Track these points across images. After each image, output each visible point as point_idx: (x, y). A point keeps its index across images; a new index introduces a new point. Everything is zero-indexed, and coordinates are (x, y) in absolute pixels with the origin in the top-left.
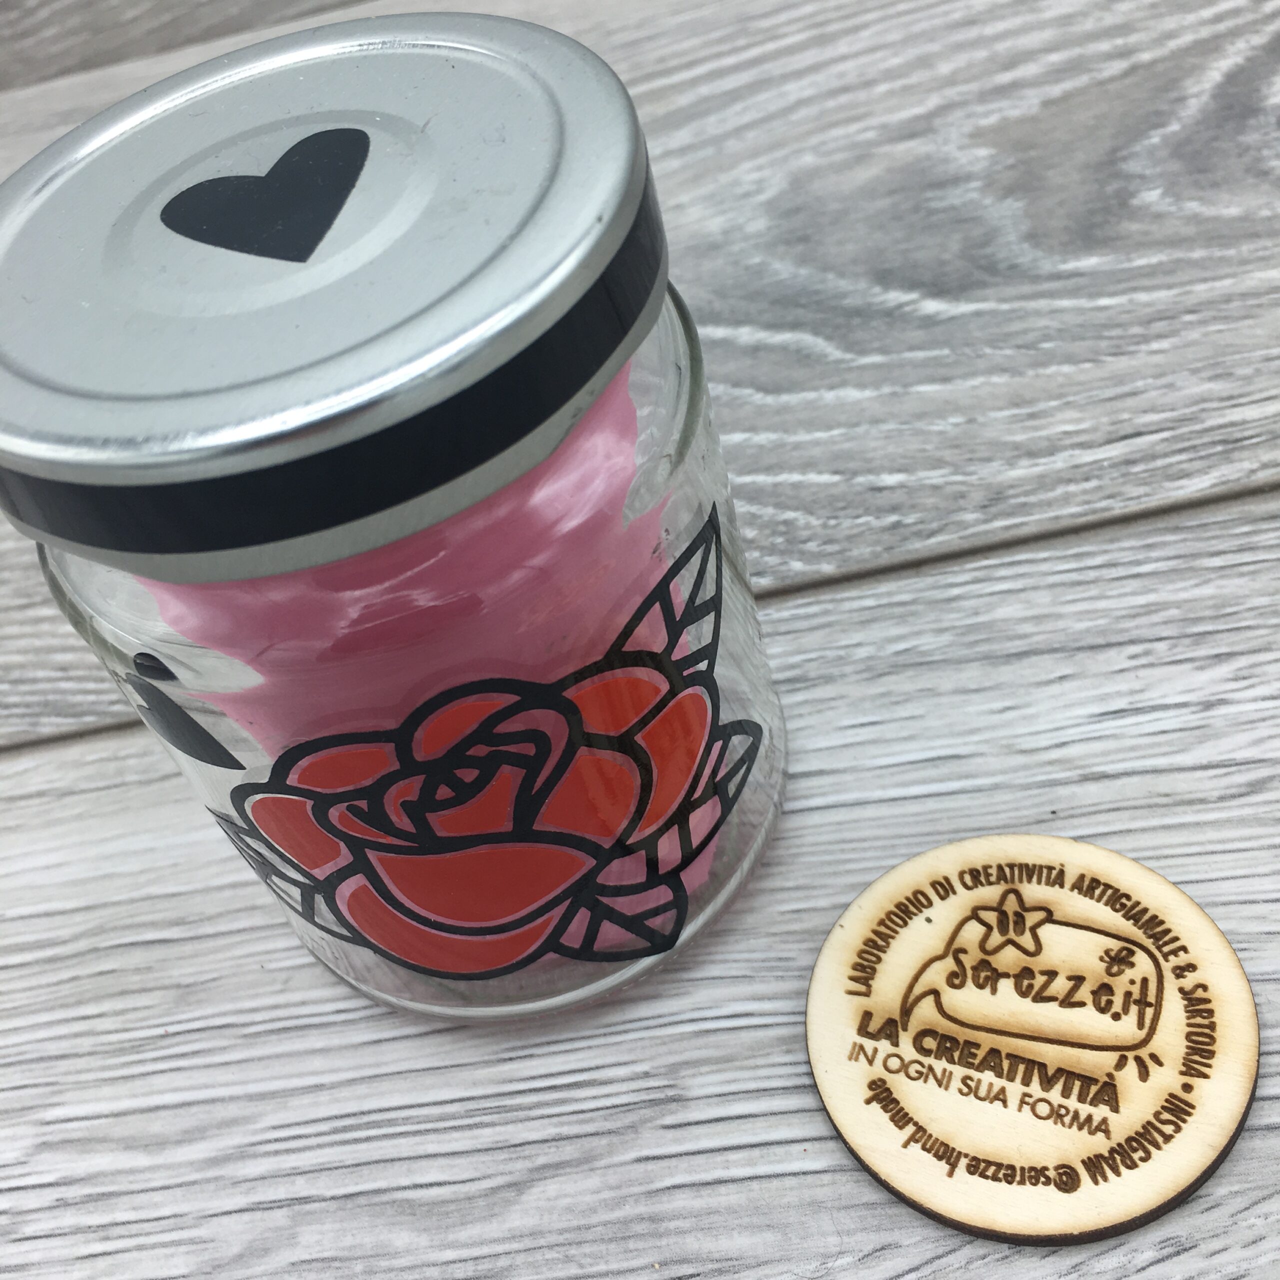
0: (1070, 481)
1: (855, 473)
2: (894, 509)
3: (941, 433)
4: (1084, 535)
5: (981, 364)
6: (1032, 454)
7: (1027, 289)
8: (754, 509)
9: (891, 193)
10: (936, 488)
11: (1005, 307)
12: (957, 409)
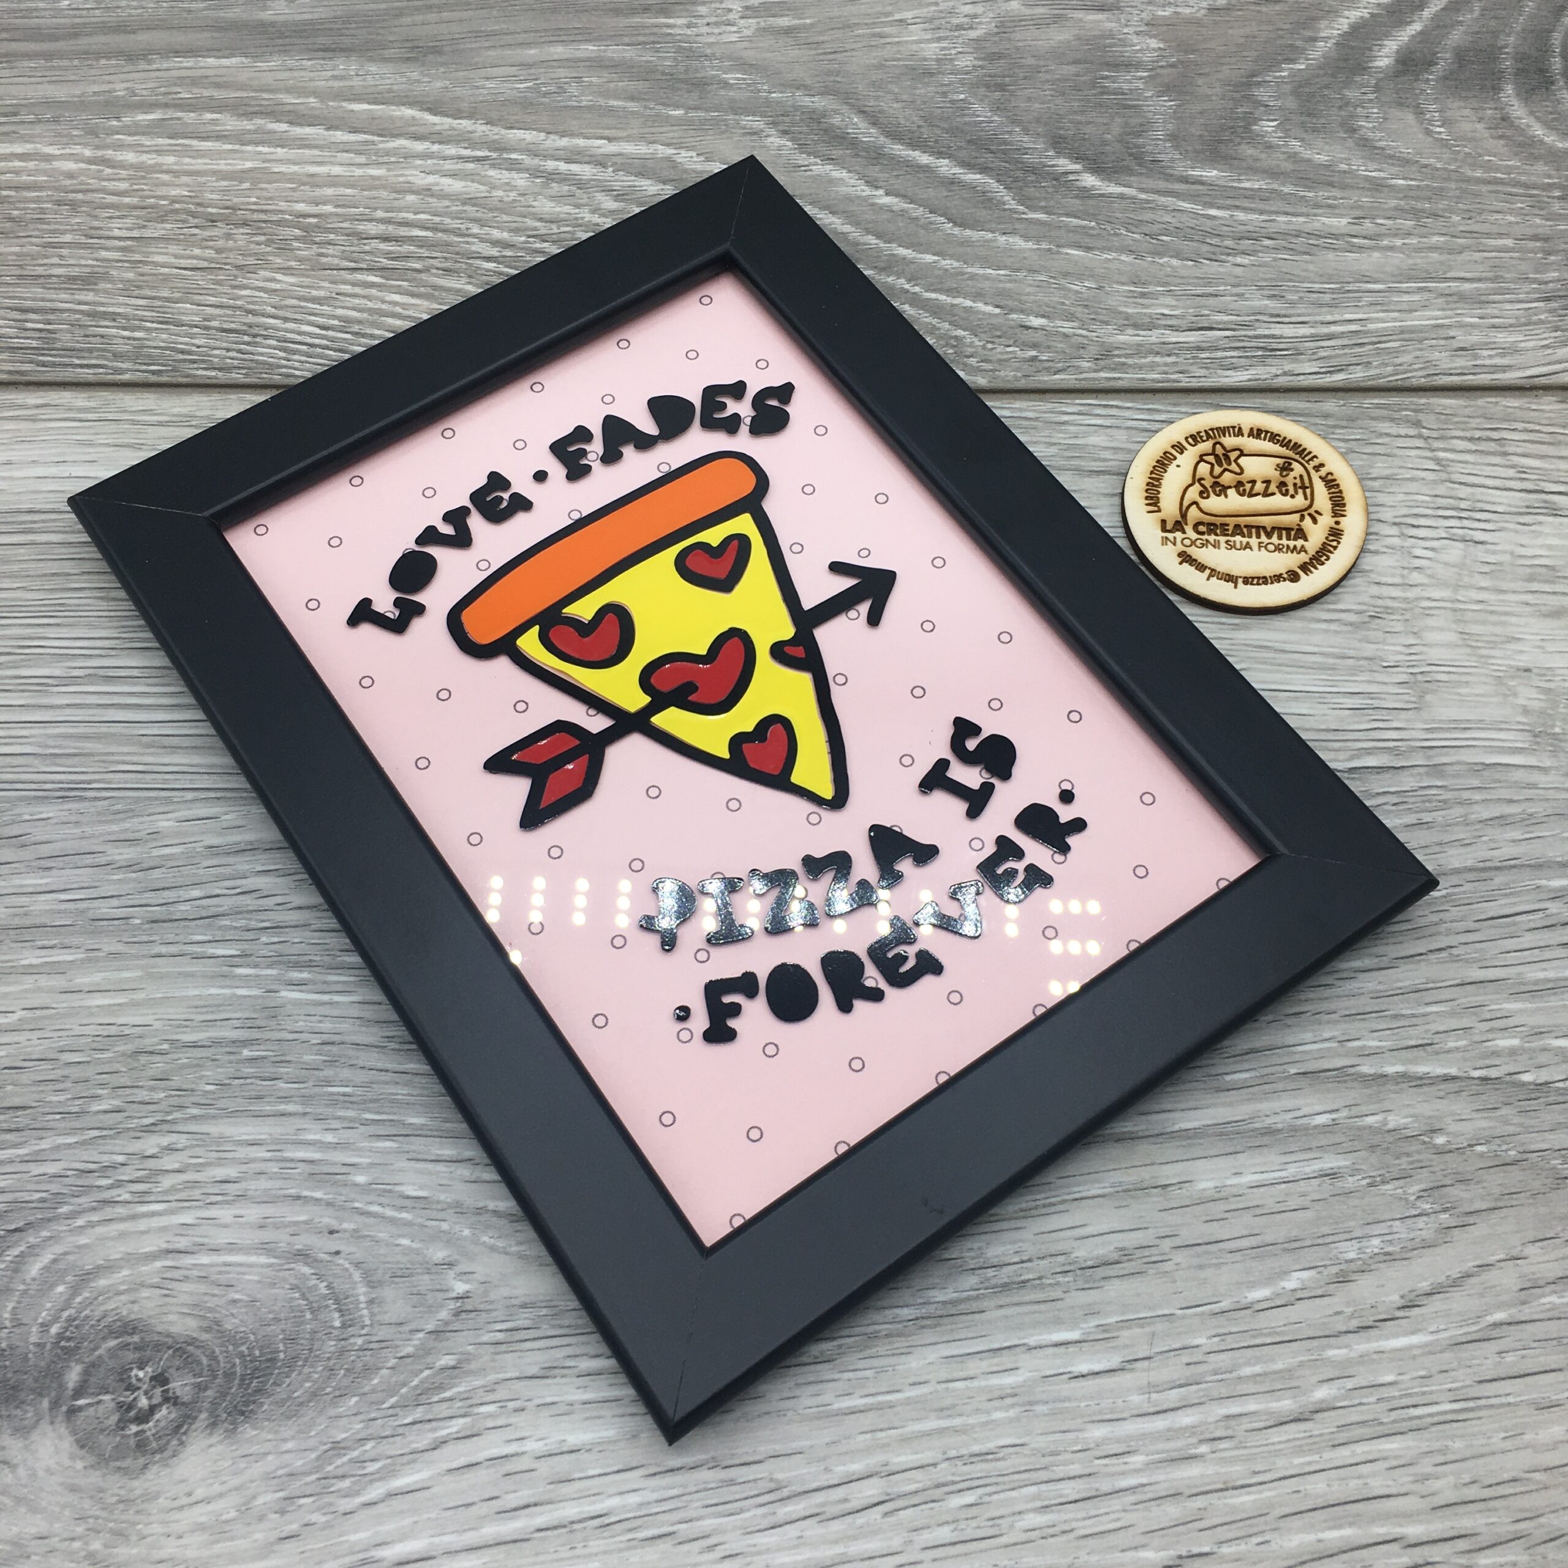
0: (1158, 353)
1: (1012, 311)
2: (1035, 346)
3: (1077, 292)
4: (1158, 396)
5: (1116, 242)
6: (1136, 326)
7: (1162, 185)
8: (935, 321)
9: (1074, 62)
10: (1066, 336)
11: (1143, 196)
12: (1092, 277)
